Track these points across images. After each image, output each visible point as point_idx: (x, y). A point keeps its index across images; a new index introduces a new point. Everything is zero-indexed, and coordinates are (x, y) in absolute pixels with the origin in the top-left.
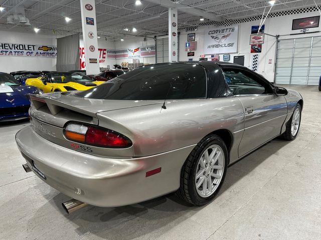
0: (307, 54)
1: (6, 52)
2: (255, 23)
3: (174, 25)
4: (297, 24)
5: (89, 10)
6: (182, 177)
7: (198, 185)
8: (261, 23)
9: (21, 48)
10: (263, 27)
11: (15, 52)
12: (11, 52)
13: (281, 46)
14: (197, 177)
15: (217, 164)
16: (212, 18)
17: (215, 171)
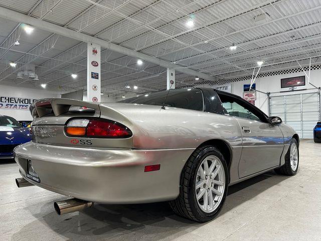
0: (298, 109)
1: (11, 105)
2: (247, 82)
3: (172, 82)
4: (284, 83)
5: (95, 66)
6: (182, 183)
7: (199, 197)
8: (252, 82)
9: (26, 102)
10: (254, 86)
11: (20, 106)
12: (16, 105)
13: (273, 102)
14: (197, 187)
15: (216, 178)
16: (206, 78)
17: (216, 186)
